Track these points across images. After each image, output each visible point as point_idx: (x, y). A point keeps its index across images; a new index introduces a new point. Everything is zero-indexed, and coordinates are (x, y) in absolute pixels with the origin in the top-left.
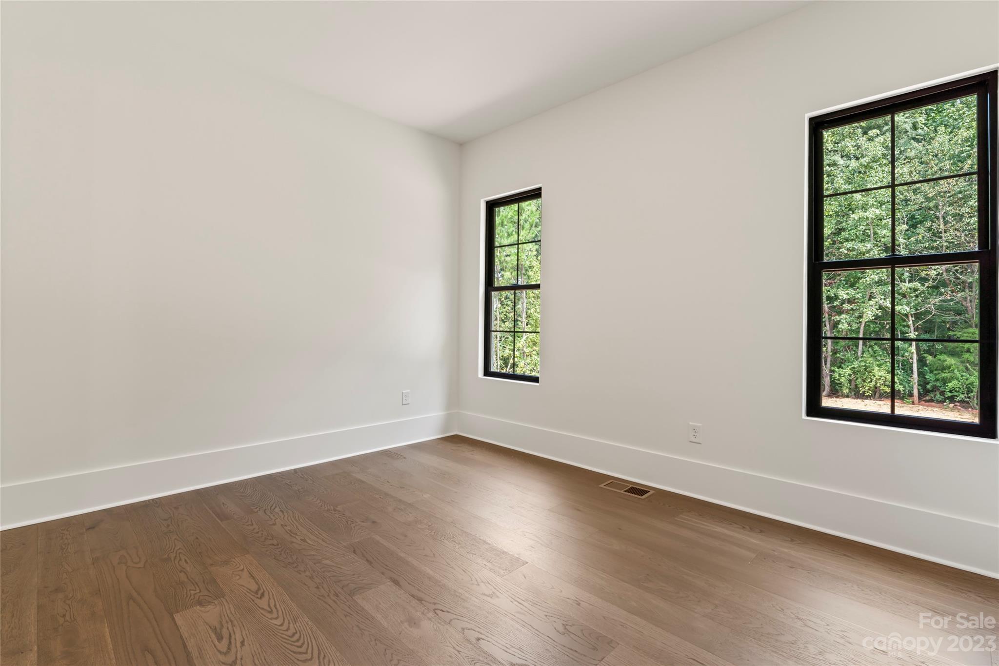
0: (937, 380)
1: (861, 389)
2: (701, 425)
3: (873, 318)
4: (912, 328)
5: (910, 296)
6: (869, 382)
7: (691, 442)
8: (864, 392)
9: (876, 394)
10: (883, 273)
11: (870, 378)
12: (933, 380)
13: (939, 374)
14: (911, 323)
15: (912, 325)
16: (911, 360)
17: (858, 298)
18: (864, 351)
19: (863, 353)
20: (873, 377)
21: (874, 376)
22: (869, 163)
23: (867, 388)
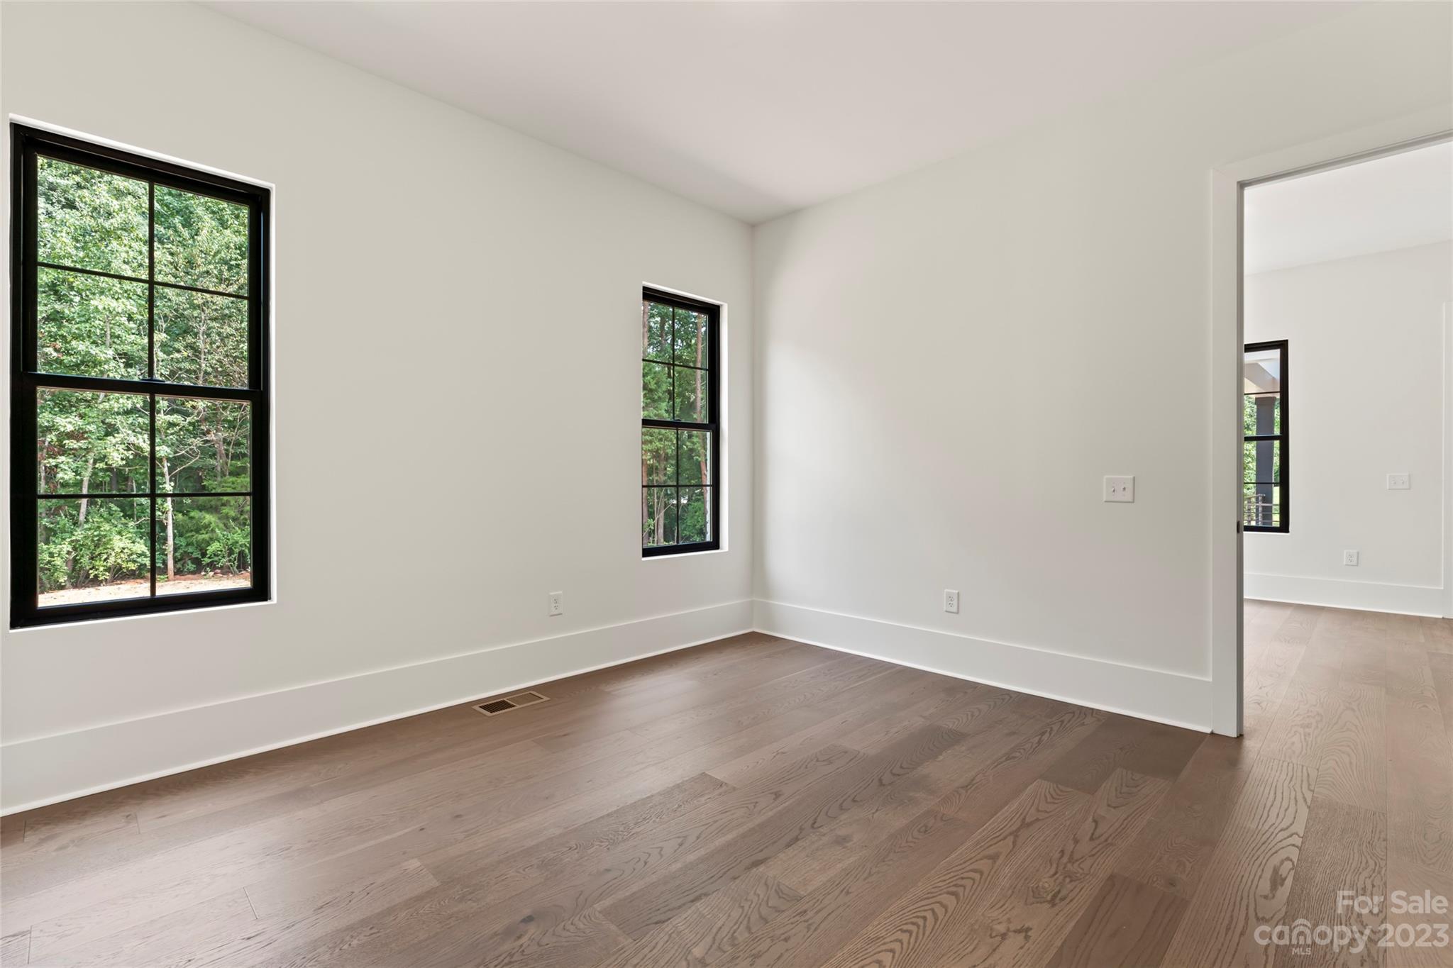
0: (188, 545)
1: (91, 572)
2: (561, 592)
3: (124, 462)
4: (167, 477)
5: (166, 433)
6: (105, 560)
7: (552, 616)
8: (96, 576)
9: (119, 575)
10: (138, 400)
11: (107, 553)
12: (184, 545)
13: (193, 536)
14: (166, 470)
15: (167, 474)
16: (165, 522)
17: (91, 432)
18: (89, 513)
19: (88, 513)
20: (110, 551)
21: (114, 550)
22: (118, 229)
23: (102, 569)
